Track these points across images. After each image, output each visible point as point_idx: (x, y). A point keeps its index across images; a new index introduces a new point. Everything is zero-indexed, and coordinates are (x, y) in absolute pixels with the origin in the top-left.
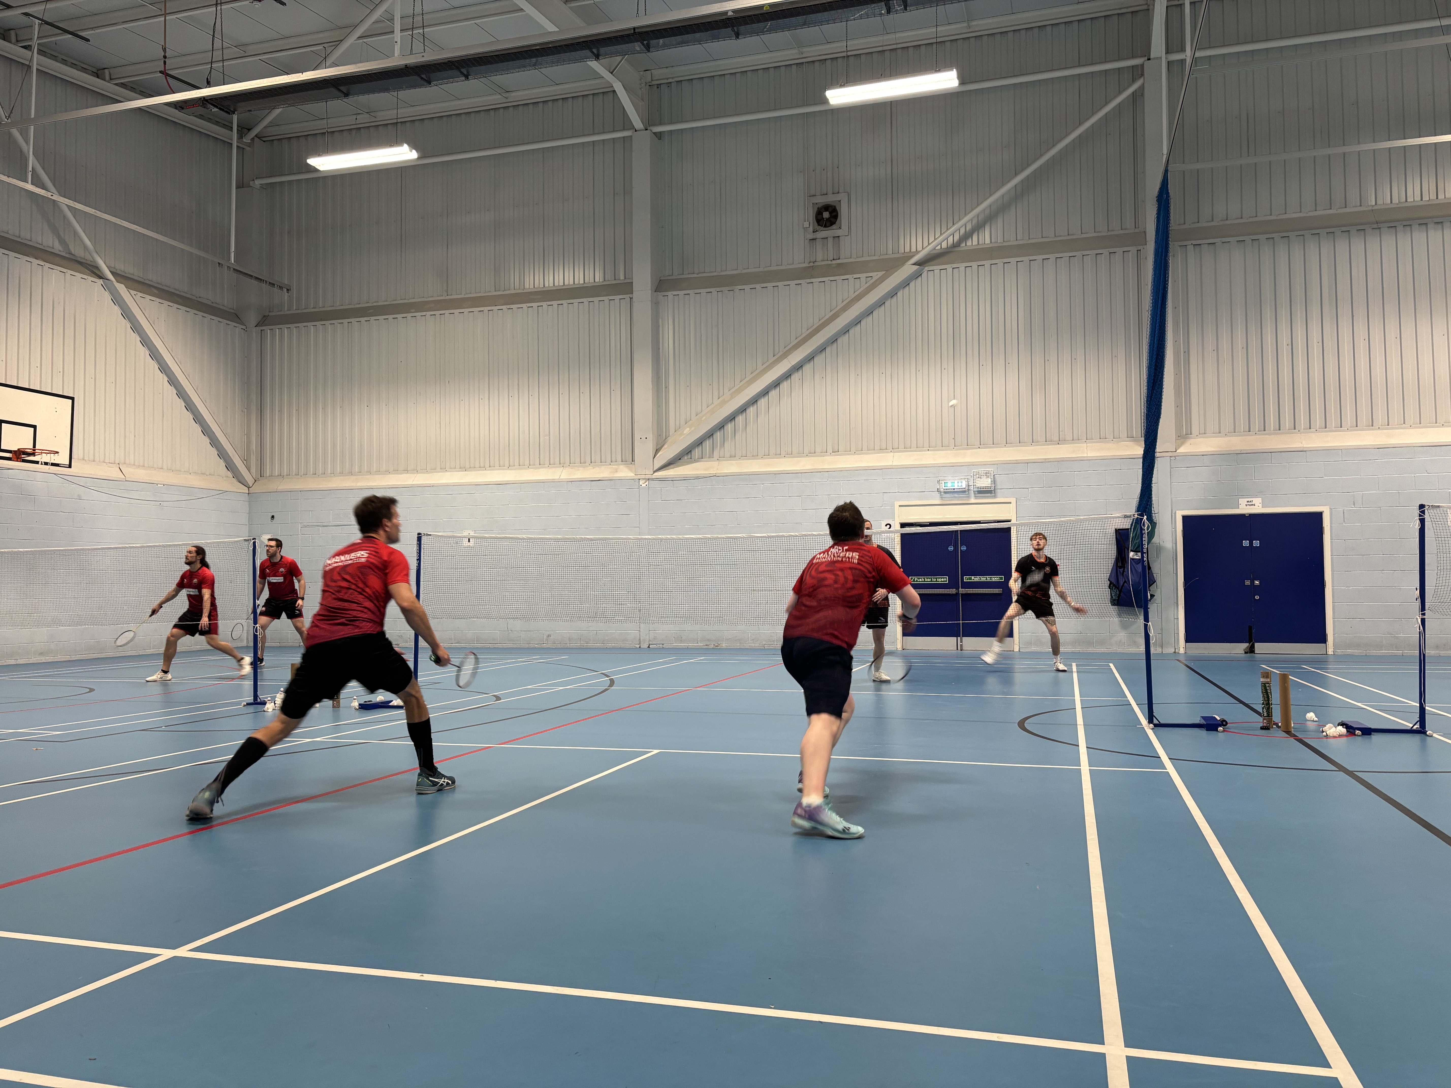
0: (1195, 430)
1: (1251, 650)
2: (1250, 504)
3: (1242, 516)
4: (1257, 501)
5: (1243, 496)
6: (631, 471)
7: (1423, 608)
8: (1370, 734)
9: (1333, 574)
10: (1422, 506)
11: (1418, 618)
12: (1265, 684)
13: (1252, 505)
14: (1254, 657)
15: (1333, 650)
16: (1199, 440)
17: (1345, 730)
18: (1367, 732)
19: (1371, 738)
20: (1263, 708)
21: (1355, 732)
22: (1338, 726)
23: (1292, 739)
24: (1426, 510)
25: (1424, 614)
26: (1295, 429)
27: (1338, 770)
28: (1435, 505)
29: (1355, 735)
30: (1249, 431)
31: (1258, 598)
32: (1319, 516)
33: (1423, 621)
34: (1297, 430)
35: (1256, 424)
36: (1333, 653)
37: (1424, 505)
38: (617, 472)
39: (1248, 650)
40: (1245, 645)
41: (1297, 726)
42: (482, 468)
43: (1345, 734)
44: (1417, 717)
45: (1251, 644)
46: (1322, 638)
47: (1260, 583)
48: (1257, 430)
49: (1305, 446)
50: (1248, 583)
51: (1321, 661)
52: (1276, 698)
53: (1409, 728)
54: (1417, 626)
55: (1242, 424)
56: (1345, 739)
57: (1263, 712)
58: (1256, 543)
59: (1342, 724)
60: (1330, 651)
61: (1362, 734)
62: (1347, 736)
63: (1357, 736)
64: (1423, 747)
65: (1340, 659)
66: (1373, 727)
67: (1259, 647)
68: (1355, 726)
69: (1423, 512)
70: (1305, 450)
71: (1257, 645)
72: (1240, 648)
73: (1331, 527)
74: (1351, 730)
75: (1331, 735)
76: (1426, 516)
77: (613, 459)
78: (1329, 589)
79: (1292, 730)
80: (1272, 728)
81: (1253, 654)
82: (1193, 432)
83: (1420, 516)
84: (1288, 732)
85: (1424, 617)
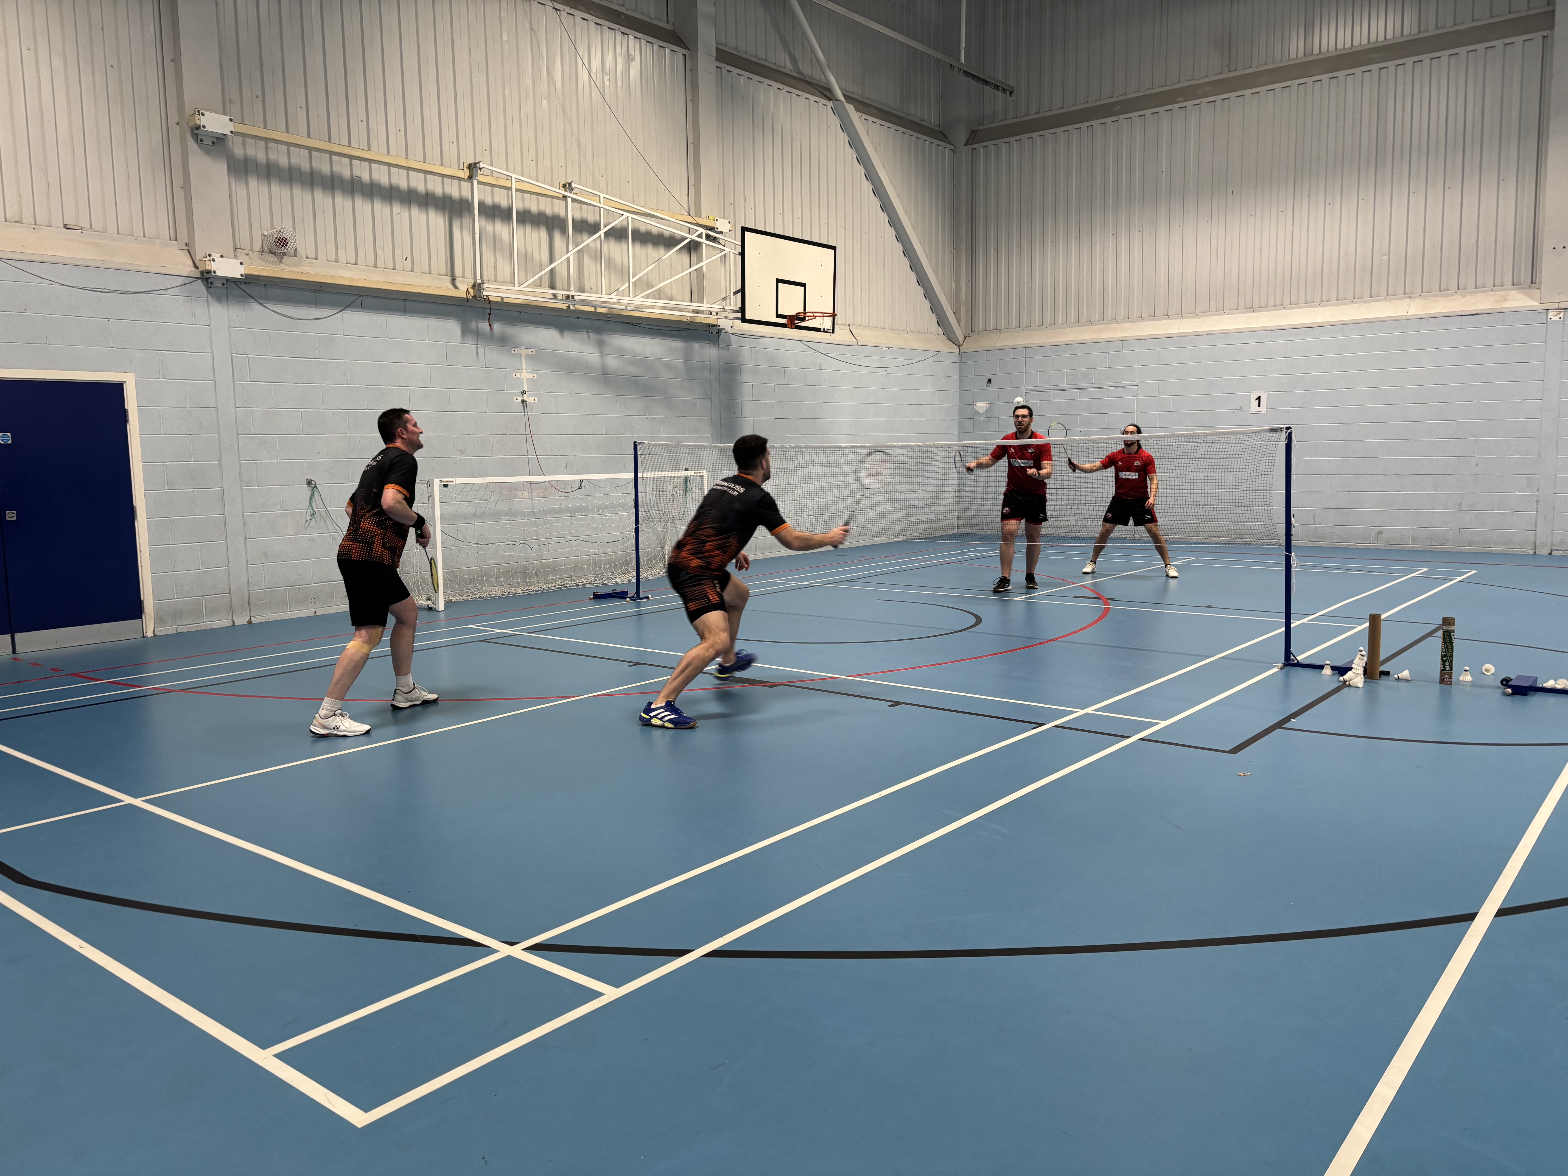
6: (1532, 298)
38: (1506, 300)
42: (1281, 306)
77: (1498, 282)
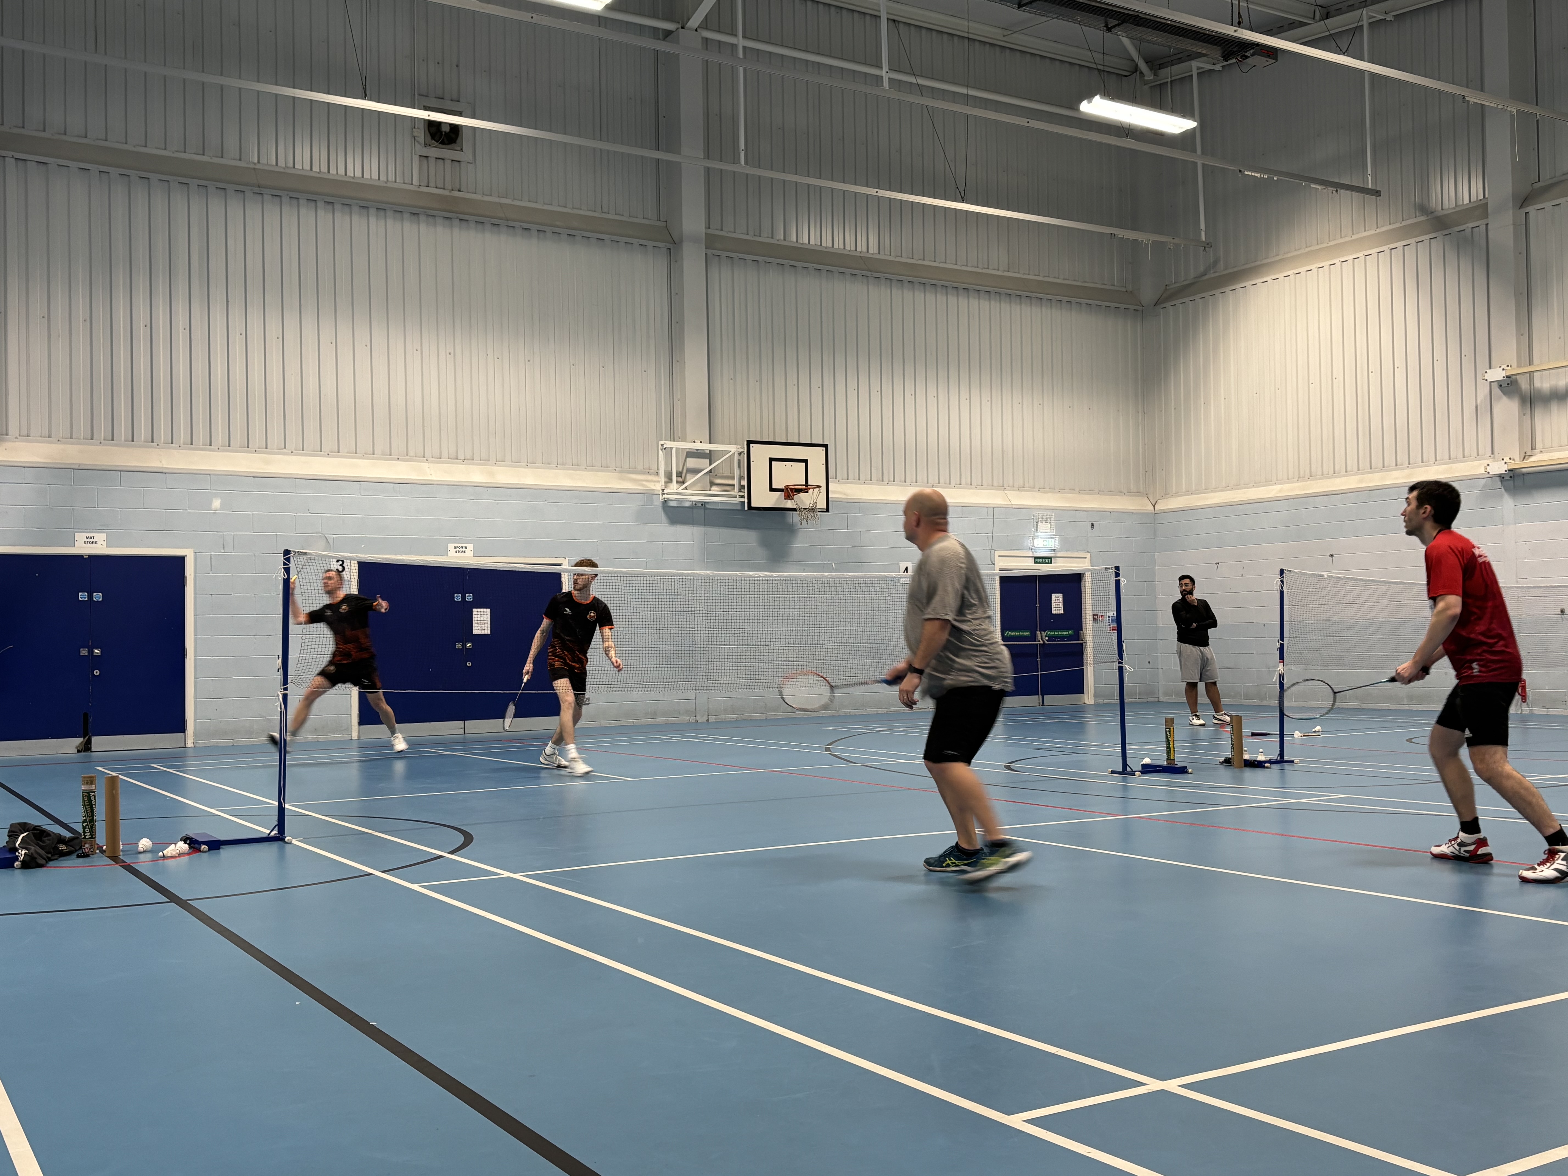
0: (13, 429)
1: (86, 747)
2: (90, 541)
3: (79, 558)
4: (101, 537)
5: (82, 530)
7: (285, 682)
8: (219, 848)
9: (195, 640)
10: (287, 552)
11: (279, 693)
12: (88, 793)
13: (93, 542)
14: (90, 757)
15: (193, 741)
16: (18, 444)
17: (187, 846)
18: (215, 845)
19: (219, 853)
20: (84, 828)
21: (200, 848)
22: (181, 840)
23: (118, 867)
24: (291, 557)
25: (286, 689)
26: (152, 442)
27: (169, 900)
28: (302, 551)
29: (199, 851)
30: (92, 439)
31: (98, 673)
32: (180, 561)
33: (285, 697)
34: (155, 444)
35: (102, 431)
36: (192, 745)
37: (290, 551)
39: (82, 747)
40: (78, 741)
41: (128, 847)
43: (186, 851)
44: (274, 820)
45: (87, 737)
46: (180, 727)
47: (101, 652)
48: (103, 438)
49: (164, 466)
50: (84, 652)
51: (177, 758)
52: (101, 813)
53: (265, 836)
54: (278, 704)
55: (82, 427)
56: (186, 858)
57: (84, 832)
58: (98, 597)
59: (185, 840)
60: (190, 744)
61: (210, 849)
62: (189, 854)
63: (203, 852)
64: (282, 856)
65: (203, 752)
66: (222, 839)
67: (97, 742)
68: (200, 840)
69: (288, 560)
70: (164, 471)
71: (95, 739)
72: (69, 746)
73: (195, 576)
74: (194, 844)
75: (169, 855)
76: (292, 565)
78: (190, 659)
79: (121, 853)
80: (96, 853)
81: (88, 753)
82: (10, 432)
83: (285, 564)
84: (115, 858)
85: (286, 692)
